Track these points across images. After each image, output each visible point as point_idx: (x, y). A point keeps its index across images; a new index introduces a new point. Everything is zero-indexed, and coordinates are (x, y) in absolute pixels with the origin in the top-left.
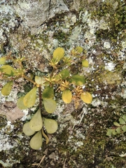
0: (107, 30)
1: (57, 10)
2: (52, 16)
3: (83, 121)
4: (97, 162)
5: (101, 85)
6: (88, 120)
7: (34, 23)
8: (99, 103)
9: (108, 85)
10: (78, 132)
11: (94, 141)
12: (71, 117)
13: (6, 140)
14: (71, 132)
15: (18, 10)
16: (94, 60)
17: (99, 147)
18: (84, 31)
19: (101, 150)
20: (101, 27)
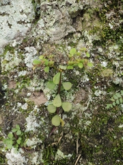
0: (99, 41)
1: (70, 31)
2: (67, 34)
3: (89, 107)
4: (103, 134)
5: (100, 78)
6: (93, 106)
7: (57, 38)
8: (100, 92)
9: (105, 78)
10: (86, 114)
11: (98, 119)
12: (80, 105)
13: (34, 119)
14: (81, 117)
15: (48, 32)
16: (93, 60)
17: (103, 123)
18: (85, 41)
19: (105, 125)
20: (95, 39)
